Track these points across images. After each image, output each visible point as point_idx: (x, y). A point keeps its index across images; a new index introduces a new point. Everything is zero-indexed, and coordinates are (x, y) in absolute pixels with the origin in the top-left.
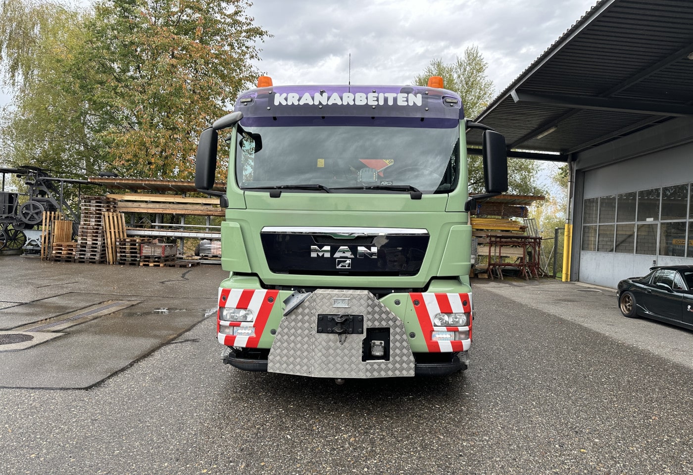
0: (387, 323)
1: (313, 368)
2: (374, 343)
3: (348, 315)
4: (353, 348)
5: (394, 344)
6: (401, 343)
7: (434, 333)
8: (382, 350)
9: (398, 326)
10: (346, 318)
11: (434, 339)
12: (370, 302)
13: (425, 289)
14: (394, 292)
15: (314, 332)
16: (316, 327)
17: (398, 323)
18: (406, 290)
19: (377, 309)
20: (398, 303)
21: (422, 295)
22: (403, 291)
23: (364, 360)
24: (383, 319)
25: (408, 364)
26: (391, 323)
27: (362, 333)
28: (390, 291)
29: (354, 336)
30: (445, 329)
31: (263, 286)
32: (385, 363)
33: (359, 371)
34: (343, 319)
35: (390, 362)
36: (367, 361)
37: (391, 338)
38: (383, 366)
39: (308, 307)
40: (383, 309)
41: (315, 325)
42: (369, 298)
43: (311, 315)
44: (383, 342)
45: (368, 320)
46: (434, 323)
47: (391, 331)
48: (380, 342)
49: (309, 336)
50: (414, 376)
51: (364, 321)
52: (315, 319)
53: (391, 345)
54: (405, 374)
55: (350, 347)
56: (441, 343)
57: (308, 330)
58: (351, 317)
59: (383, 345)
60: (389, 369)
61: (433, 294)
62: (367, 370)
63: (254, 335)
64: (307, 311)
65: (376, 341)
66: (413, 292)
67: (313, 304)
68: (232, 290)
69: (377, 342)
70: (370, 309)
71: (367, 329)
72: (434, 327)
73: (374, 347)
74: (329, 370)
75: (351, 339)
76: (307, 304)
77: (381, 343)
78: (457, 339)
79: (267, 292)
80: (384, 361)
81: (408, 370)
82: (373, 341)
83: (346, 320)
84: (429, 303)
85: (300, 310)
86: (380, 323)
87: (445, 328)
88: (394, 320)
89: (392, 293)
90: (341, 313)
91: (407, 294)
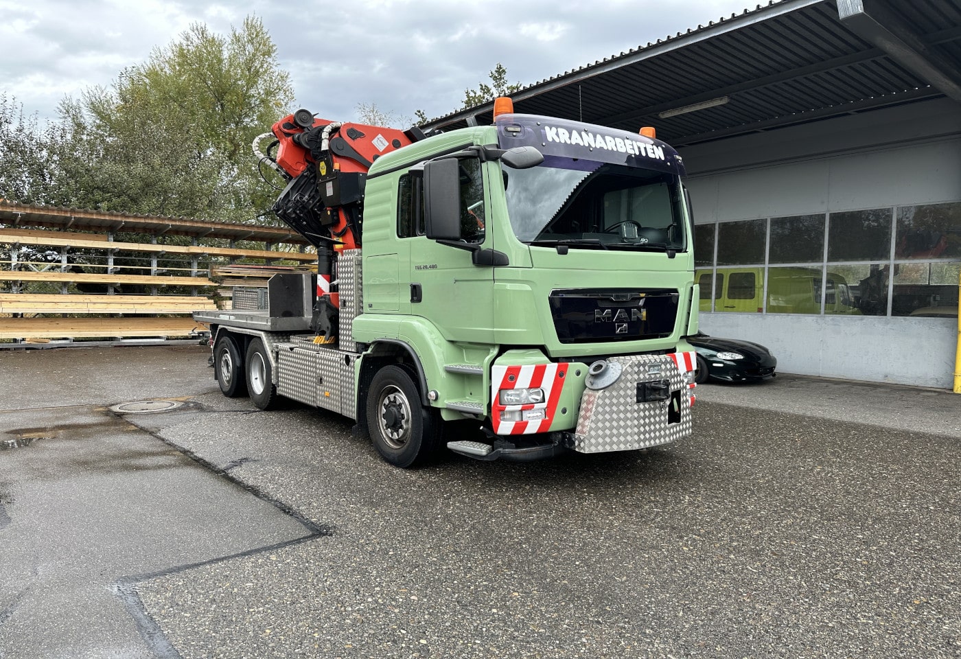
35: (681, 424)
63: (546, 418)
68: (523, 367)
71: (671, 393)
79: (557, 366)
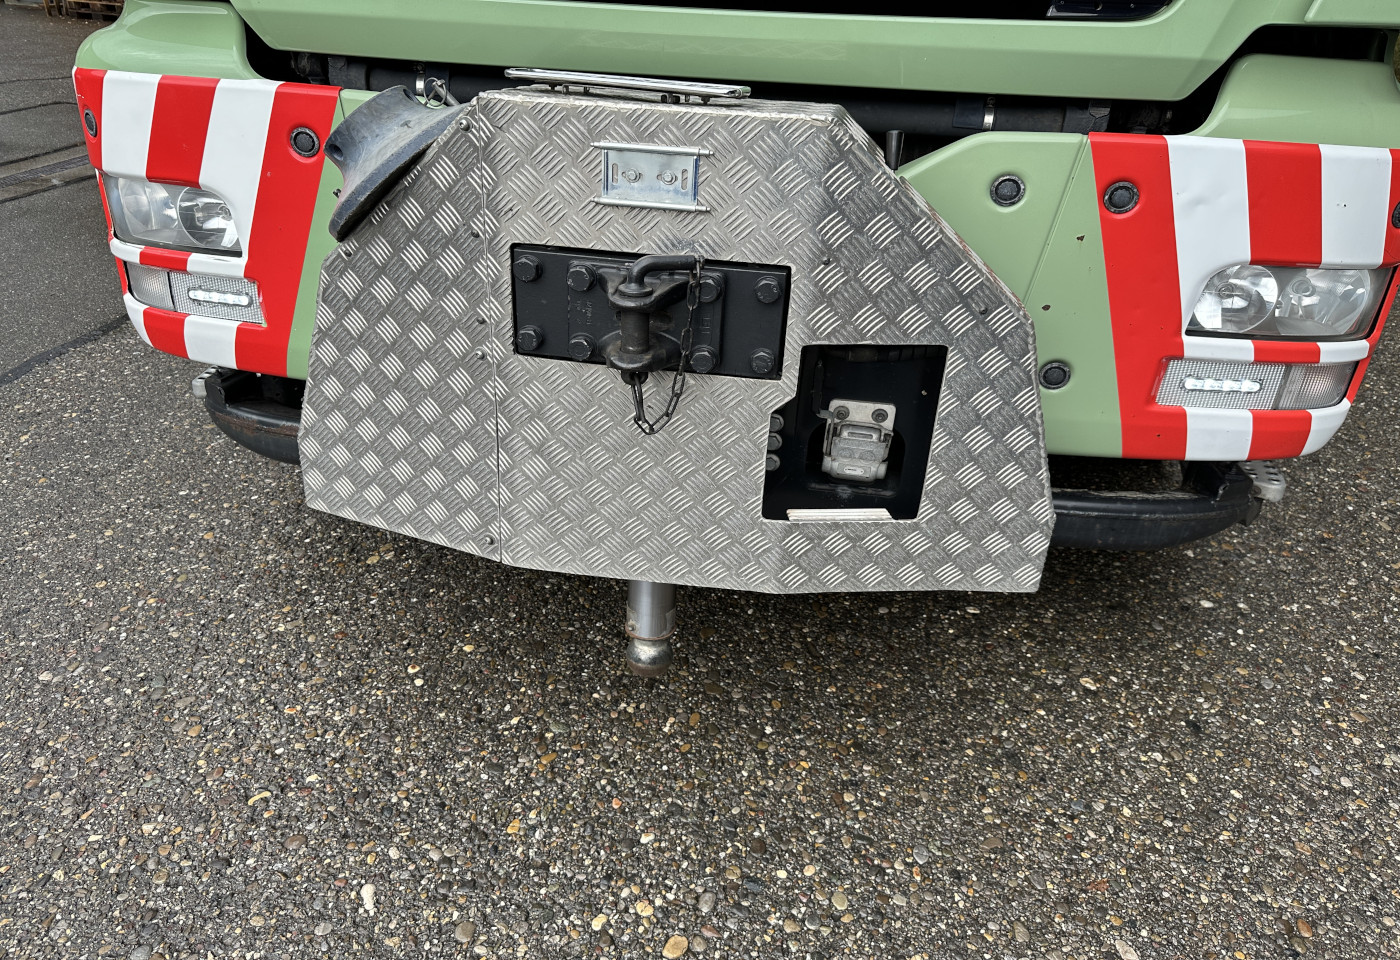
0: (937, 321)
1: (505, 524)
2: (842, 414)
3: (689, 265)
4: (717, 448)
5: (956, 440)
6: (999, 436)
7: (1174, 367)
8: (882, 451)
9: (999, 342)
10: (679, 278)
11: (1167, 396)
12: (844, 181)
13: (1190, 113)
14: (995, 128)
15: (499, 348)
16: (508, 322)
17: (1001, 321)
18: (1073, 116)
19: (882, 229)
20: (1007, 190)
21: (1165, 148)
22: (1048, 117)
23: (774, 508)
24: (915, 297)
25: (1016, 538)
26: (958, 320)
27: (775, 371)
28: (973, 119)
29: (728, 385)
30: (1245, 349)
31: (263, 59)
32: (888, 530)
33: (744, 559)
34: (660, 287)
35: (916, 527)
36: (795, 514)
37: (946, 403)
38: (877, 543)
39: (449, 195)
40: (920, 229)
41: (498, 310)
42: (839, 153)
43: (471, 243)
44: (890, 410)
45: (822, 297)
46: (1193, 321)
47: (953, 365)
48: (871, 407)
49: (477, 365)
50: (1034, 590)
51: (792, 305)
52: (496, 269)
53: (939, 441)
54: (989, 580)
55: (705, 441)
56: (1198, 418)
57: (467, 330)
58: (711, 278)
59: (889, 424)
60: (908, 557)
61: (1238, 145)
62: (788, 558)
63: (258, 318)
64: (447, 219)
65: (851, 405)
66: (1115, 126)
67: (480, 177)
69: (861, 411)
70: (837, 231)
71: (807, 351)
72: (1186, 339)
73: (836, 433)
74: (589, 543)
75: (707, 403)
76: (443, 173)
77: (880, 416)
78: (1286, 402)
79: (278, 95)
80: (882, 513)
81: (1006, 565)
82: (835, 404)
83: (678, 294)
84: (1197, 201)
85: (411, 212)
86: (891, 320)
87: (1248, 344)
88: (984, 301)
89: (981, 129)
90: (652, 244)
91: (1074, 139)
